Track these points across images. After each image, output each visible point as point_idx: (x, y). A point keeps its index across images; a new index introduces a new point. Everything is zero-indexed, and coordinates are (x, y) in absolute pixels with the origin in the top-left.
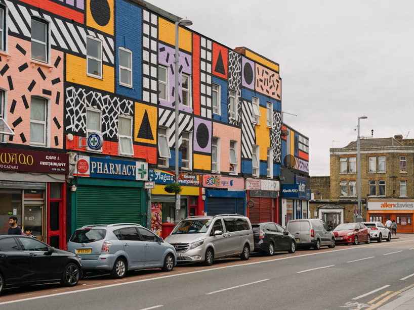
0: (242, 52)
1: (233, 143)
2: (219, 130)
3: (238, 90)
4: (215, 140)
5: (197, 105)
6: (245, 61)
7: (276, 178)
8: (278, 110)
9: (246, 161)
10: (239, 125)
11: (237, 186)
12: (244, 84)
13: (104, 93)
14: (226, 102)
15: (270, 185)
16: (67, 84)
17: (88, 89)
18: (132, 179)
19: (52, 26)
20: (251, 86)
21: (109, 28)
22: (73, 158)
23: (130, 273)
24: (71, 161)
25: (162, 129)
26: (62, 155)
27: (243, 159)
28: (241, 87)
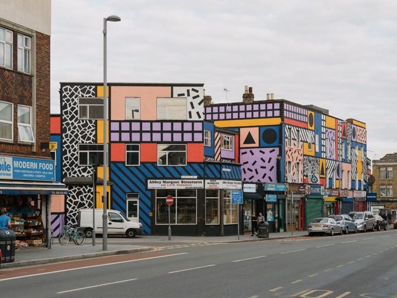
0: (350, 121)
1: (348, 172)
2: (346, 167)
3: (351, 143)
4: (342, 171)
5: (337, 155)
6: (353, 126)
7: (365, 190)
8: (365, 151)
9: (353, 181)
10: (350, 162)
11: (350, 195)
13: (312, 156)
14: (346, 150)
15: (364, 194)
16: (304, 155)
17: (309, 156)
18: (319, 194)
19: (300, 132)
20: (355, 140)
21: (313, 128)
22: (307, 187)
23: (350, 233)
24: (306, 188)
25: (327, 169)
26: (303, 185)
27: (352, 180)
28: (352, 141)
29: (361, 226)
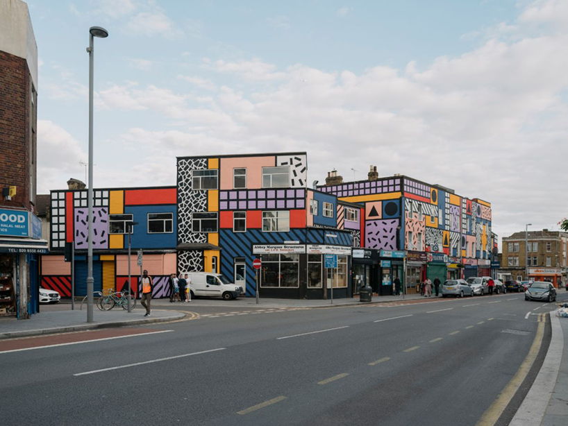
0: (476, 200)
1: (473, 243)
2: (469, 238)
3: (475, 219)
4: (467, 242)
5: (461, 228)
6: (478, 205)
7: (489, 259)
8: (490, 226)
9: (478, 252)
10: (475, 235)
11: (474, 263)
12: (478, 216)
13: (435, 228)
14: (471, 225)
15: (488, 262)
16: (426, 227)
17: (431, 228)
18: (443, 262)
19: (422, 207)
20: (479, 216)
21: (436, 203)
22: (429, 254)
23: (465, 296)
24: (428, 256)
25: (451, 240)
26: (425, 253)
27: (477, 251)
28: (476, 217)
29: (478, 290)
